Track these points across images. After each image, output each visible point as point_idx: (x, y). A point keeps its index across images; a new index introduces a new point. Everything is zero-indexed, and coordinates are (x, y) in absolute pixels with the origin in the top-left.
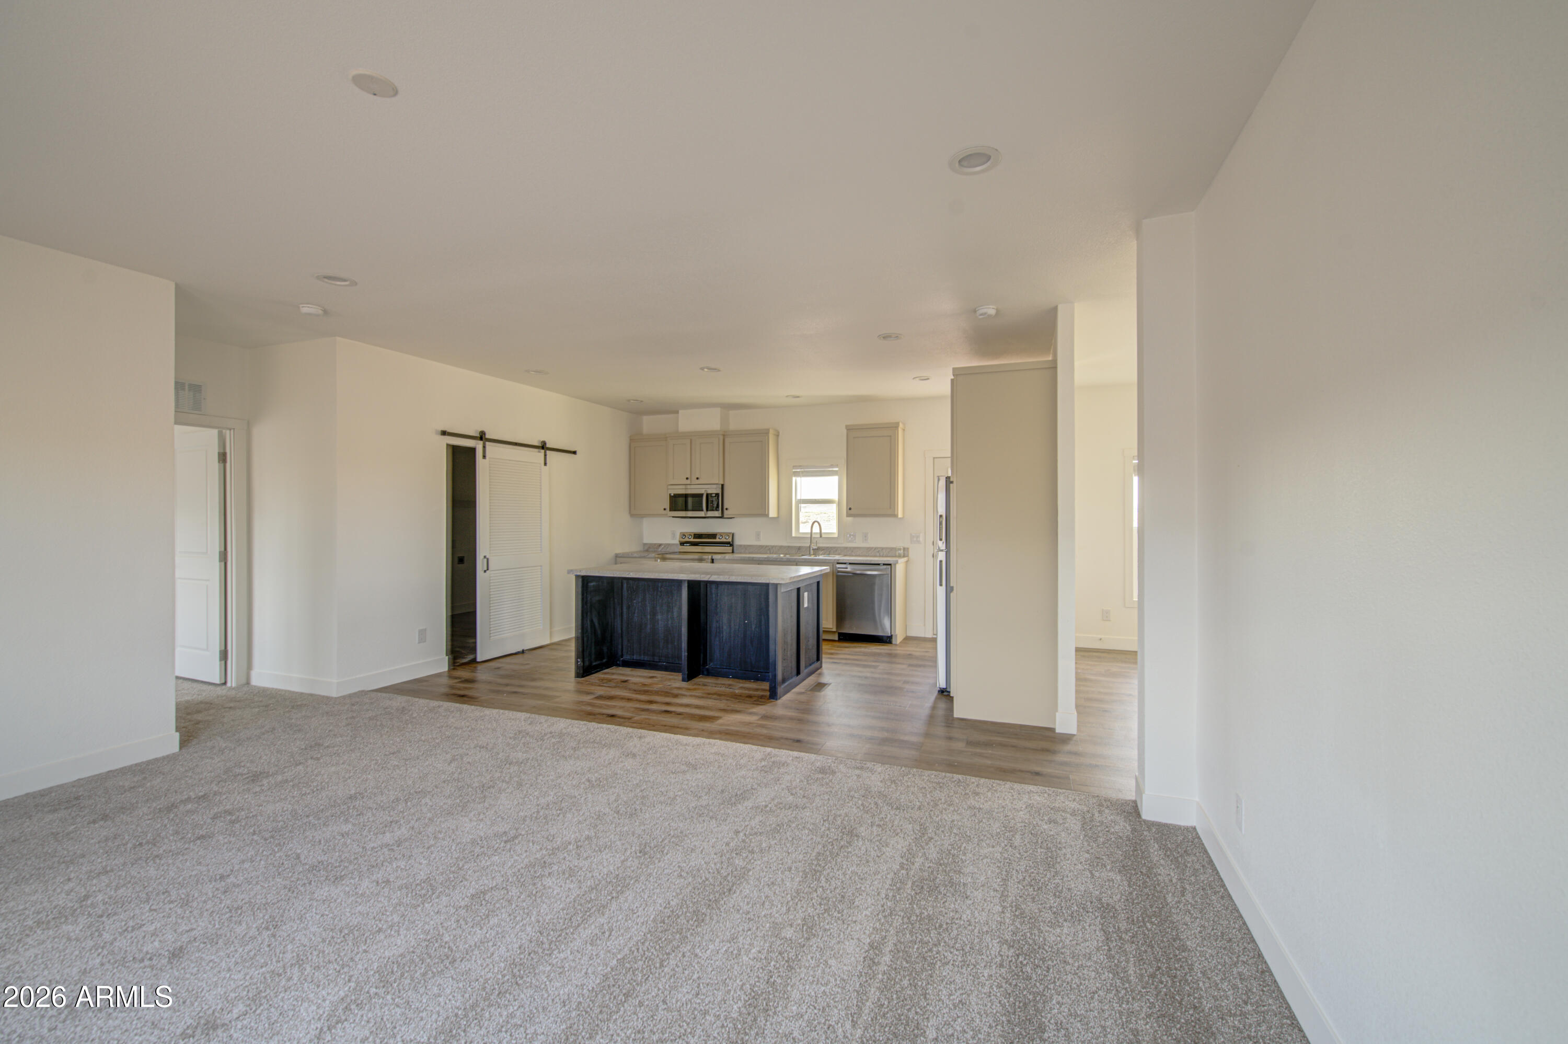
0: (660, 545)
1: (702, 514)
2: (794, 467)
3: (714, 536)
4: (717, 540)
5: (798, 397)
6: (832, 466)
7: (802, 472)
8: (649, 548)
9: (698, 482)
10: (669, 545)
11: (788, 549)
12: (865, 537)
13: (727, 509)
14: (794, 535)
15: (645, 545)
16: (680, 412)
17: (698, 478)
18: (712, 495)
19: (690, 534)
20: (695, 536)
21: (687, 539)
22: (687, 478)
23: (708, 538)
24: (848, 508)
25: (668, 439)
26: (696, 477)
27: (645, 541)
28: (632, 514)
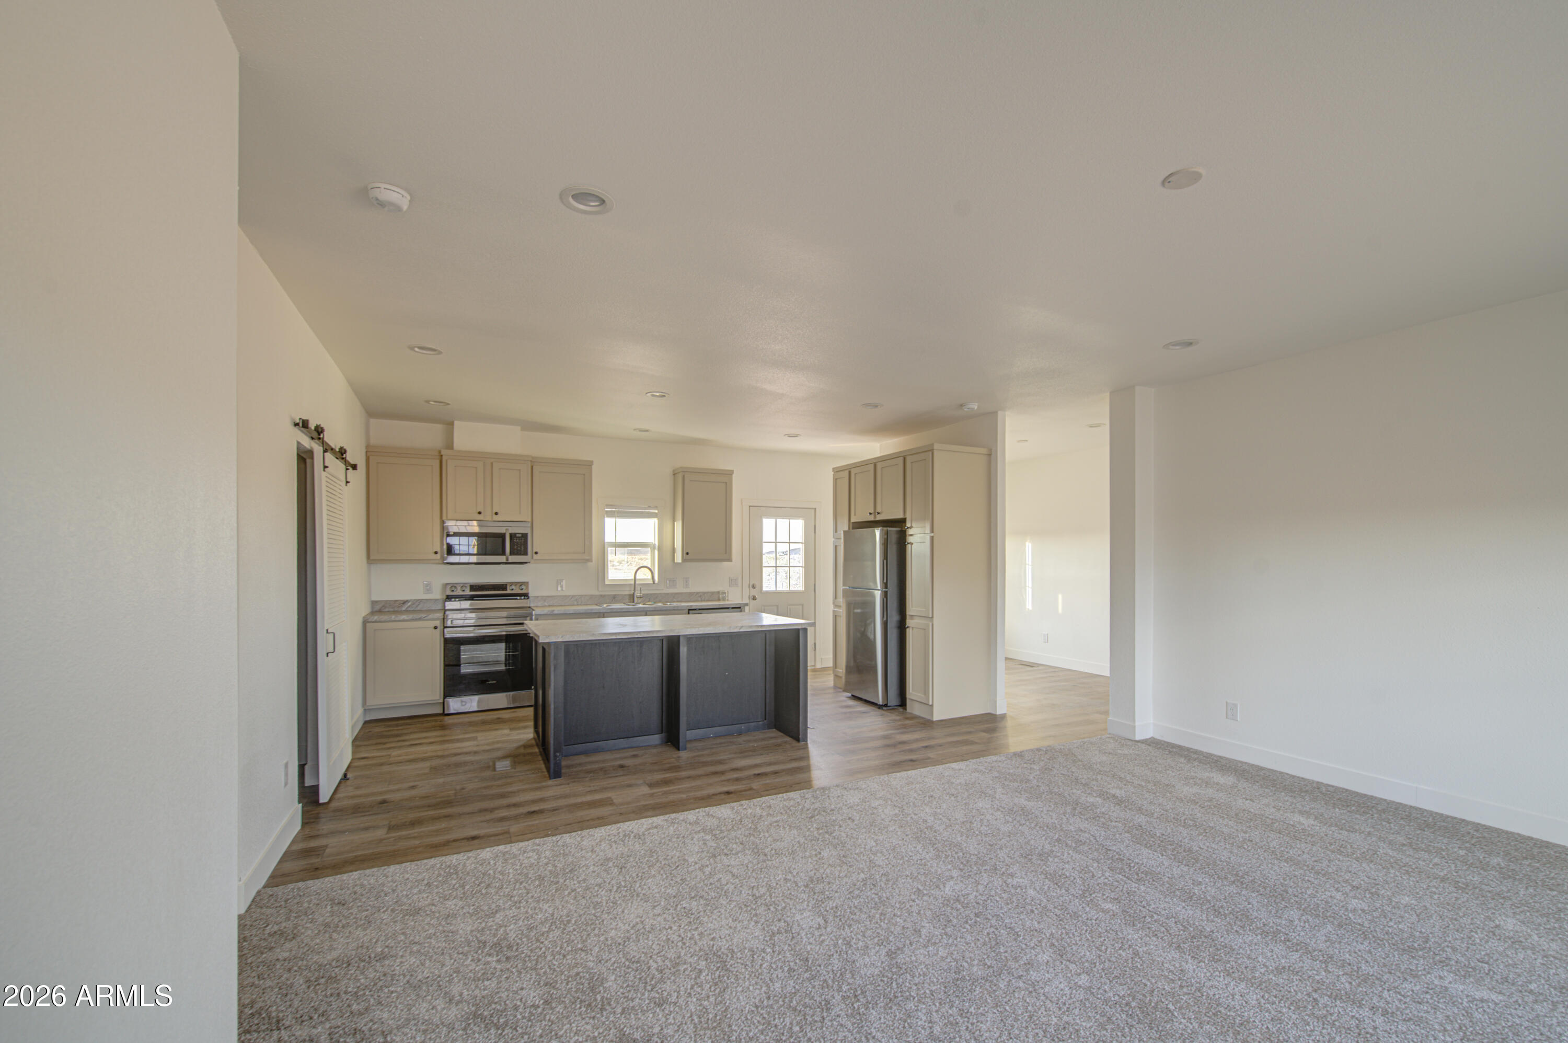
0: (405, 602)
1: (502, 559)
2: (608, 506)
3: (503, 587)
4: (509, 591)
5: (647, 431)
6: (650, 507)
7: (618, 512)
8: (384, 607)
9: (496, 518)
10: (421, 601)
11: (602, 599)
12: (686, 581)
13: (536, 553)
14: (607, 583)
15: (374, 603)
16: (457, 424)
17: (496, 514)
18: (518, 535)
19: (463, 586)
20: (473, 588)
21: (459, 592)
22: (480, 513)
23: (495, 590)
24: (685, 552)
25: (444, 458)
26: (494, 511)
27: (374, 598)
28: (370, 559)
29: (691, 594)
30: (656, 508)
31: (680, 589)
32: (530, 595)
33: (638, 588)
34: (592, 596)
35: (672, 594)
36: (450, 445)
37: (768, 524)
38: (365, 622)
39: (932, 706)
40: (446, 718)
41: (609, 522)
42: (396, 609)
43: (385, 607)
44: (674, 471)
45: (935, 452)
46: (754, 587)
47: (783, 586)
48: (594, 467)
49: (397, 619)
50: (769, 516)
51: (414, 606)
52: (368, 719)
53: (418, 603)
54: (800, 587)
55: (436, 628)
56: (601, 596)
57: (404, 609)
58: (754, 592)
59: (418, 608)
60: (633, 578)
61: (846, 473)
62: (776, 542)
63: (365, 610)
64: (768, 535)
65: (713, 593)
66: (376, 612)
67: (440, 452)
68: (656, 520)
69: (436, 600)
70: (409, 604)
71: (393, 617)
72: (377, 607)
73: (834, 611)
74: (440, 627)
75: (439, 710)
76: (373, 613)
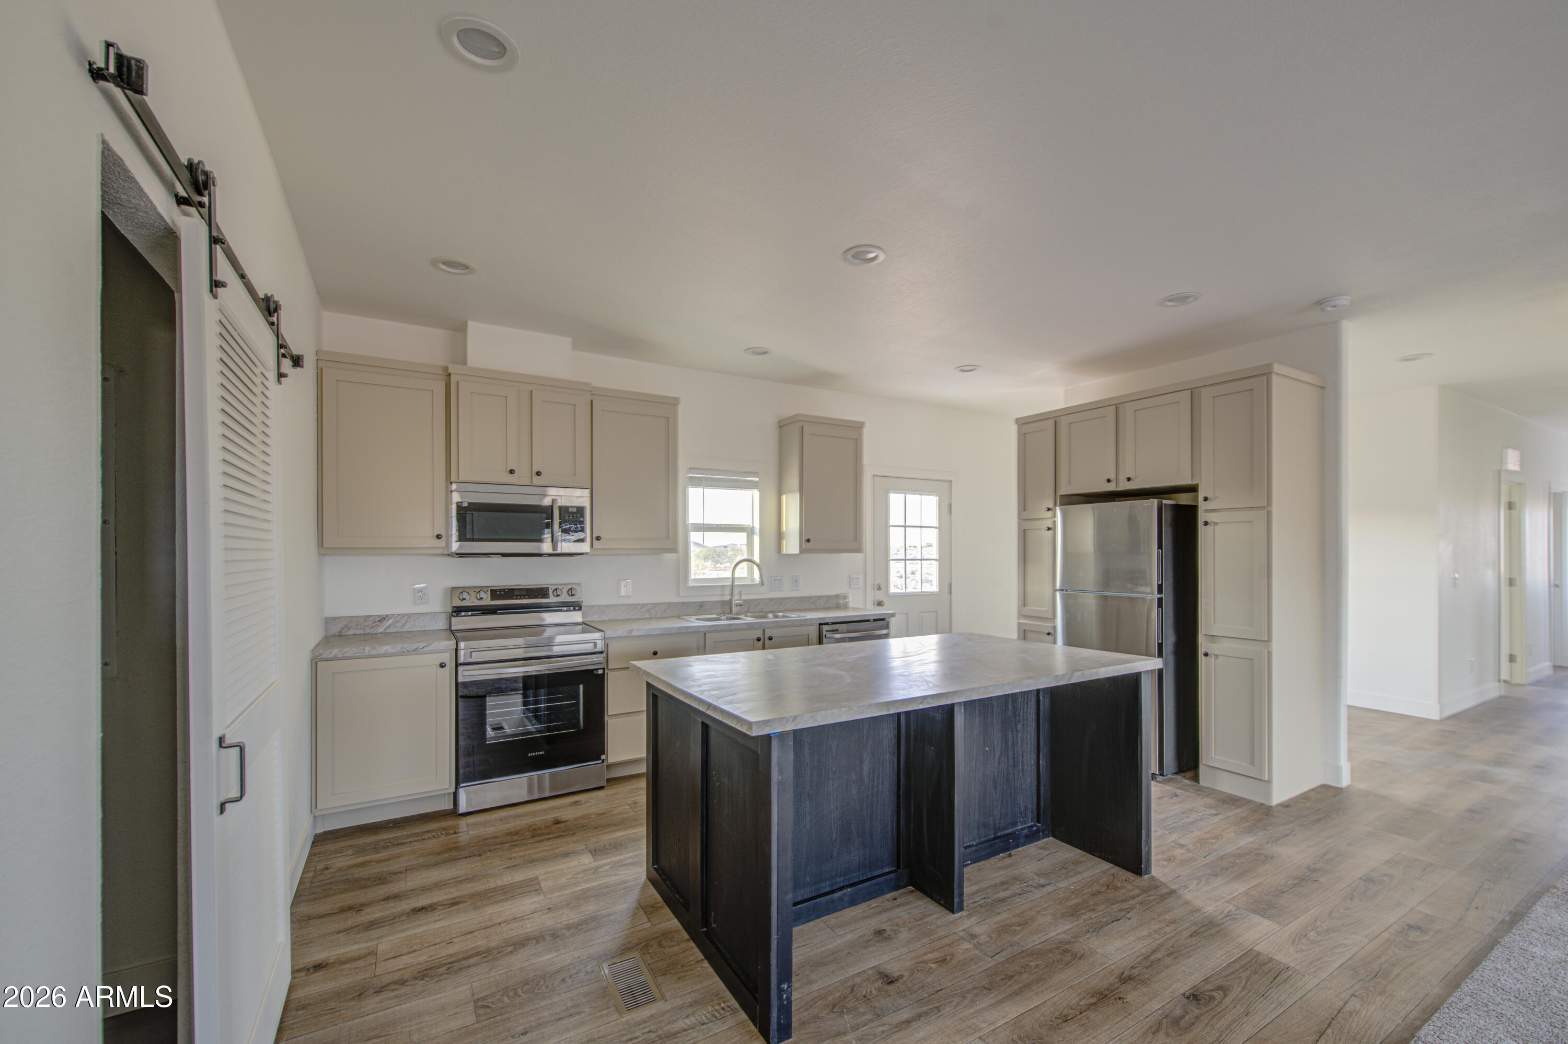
0: (382, 619)
2: (692, 469)
3: (542, 592)
4: (552, 599)
6: (747, 473)
7: (705, 479)
8: (347, 629)
10: (409, 616)
12: (795, 580)
13: (598, 538)
14: (691, 584)
15: (329, 621)
16: (473, 326)
17: (538, 474)
18: (571, 510)
19: (480, 589)
20: (496, 593)
21: (471, 601)
22: (512, 472)
23: (530, 598)
24: (804, 539)
25: (454, 379)
26: (535, 470)
27: (329, 613)
28: (322, 546)
29: (802, 599)
30: (754, 474)
31: (787, 592)
32: (583, 605)
33: (736, 591)
34: (670, 605)
35: (778, 599)
36: (463, 360)
37: (896, 499)
38: (315, 662)
39: (1269, 782)
40: (463, 823)
41: (694, 494)
42: (368, 631)
43: (349, 629)
44: (779, 422)
45: (1275, 378)
46: (879, 589)
47: (914, 587)
48: (680, 408)
49: (374, 652)
50: (898, 491)
51: (399, 625)
52: (320, 830)
53: (404, 620)
54: (934, 587)
55: (442, 666)
56: (684, 603)
57: (380, 631)
58: (880, 596)
59: (406, 629)
60: (730, 576)
61: (1050, 423)
62: (905, 527)
63: (313, 636)
64: (895, 517)
65: (829, 597)
66: (334, 636)
67: (446, 368)
68: (756, 493)
69: (434, 614)
70: (391, 621)
71: (367, 649)
72: (335, 629)
73: (1019, 624)
74: (451, 665)
75: (448, 805)
76: (327, 640)
